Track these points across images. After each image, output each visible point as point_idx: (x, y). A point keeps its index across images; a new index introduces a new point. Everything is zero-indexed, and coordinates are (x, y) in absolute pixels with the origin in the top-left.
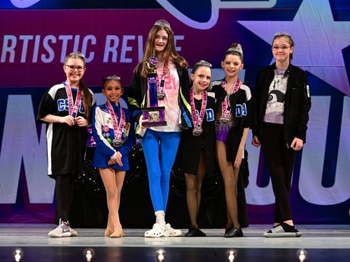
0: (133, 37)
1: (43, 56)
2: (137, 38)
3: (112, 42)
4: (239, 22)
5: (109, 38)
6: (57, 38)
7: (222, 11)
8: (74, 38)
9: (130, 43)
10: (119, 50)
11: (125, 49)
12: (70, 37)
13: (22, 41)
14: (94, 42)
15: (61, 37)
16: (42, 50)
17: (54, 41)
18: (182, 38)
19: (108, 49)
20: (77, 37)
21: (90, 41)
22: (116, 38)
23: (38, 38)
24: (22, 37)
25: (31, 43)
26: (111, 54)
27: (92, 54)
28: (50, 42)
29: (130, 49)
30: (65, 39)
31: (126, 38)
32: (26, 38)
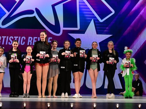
0: (37, 38)
1: (9, 43)
2: (38, 38)
3: (30, 39)
4: (69, 34)
5: (29, 38)
6: (14, 37)
7: (64, 31)
8: (19, 37)
9: (36, 39)
10: (32, 41)
11: (34, 41)
12: (18, 37)
13: (3, 38)
14: (25, 39)
15: (15, 37)
16: (9, 41)
17: (13, 38)
18: (51, 38)
19: (29, 41)
20: (20, 37)
21: (23, 38)
22: (31, 38)
23: (8, 37)
24: (3, 37)
25: (6, 39)
26: (30, 42)
27: (24, 42)
28: (11, 38)
29: (36, 41)
30: (16, 38)
31: (34, 38)
32: (4, 37)
